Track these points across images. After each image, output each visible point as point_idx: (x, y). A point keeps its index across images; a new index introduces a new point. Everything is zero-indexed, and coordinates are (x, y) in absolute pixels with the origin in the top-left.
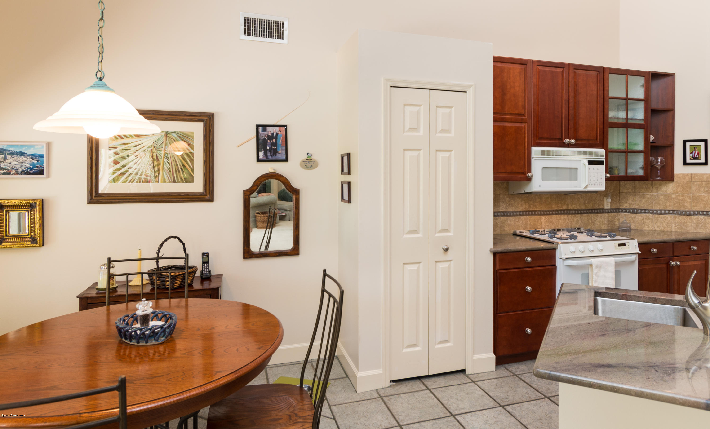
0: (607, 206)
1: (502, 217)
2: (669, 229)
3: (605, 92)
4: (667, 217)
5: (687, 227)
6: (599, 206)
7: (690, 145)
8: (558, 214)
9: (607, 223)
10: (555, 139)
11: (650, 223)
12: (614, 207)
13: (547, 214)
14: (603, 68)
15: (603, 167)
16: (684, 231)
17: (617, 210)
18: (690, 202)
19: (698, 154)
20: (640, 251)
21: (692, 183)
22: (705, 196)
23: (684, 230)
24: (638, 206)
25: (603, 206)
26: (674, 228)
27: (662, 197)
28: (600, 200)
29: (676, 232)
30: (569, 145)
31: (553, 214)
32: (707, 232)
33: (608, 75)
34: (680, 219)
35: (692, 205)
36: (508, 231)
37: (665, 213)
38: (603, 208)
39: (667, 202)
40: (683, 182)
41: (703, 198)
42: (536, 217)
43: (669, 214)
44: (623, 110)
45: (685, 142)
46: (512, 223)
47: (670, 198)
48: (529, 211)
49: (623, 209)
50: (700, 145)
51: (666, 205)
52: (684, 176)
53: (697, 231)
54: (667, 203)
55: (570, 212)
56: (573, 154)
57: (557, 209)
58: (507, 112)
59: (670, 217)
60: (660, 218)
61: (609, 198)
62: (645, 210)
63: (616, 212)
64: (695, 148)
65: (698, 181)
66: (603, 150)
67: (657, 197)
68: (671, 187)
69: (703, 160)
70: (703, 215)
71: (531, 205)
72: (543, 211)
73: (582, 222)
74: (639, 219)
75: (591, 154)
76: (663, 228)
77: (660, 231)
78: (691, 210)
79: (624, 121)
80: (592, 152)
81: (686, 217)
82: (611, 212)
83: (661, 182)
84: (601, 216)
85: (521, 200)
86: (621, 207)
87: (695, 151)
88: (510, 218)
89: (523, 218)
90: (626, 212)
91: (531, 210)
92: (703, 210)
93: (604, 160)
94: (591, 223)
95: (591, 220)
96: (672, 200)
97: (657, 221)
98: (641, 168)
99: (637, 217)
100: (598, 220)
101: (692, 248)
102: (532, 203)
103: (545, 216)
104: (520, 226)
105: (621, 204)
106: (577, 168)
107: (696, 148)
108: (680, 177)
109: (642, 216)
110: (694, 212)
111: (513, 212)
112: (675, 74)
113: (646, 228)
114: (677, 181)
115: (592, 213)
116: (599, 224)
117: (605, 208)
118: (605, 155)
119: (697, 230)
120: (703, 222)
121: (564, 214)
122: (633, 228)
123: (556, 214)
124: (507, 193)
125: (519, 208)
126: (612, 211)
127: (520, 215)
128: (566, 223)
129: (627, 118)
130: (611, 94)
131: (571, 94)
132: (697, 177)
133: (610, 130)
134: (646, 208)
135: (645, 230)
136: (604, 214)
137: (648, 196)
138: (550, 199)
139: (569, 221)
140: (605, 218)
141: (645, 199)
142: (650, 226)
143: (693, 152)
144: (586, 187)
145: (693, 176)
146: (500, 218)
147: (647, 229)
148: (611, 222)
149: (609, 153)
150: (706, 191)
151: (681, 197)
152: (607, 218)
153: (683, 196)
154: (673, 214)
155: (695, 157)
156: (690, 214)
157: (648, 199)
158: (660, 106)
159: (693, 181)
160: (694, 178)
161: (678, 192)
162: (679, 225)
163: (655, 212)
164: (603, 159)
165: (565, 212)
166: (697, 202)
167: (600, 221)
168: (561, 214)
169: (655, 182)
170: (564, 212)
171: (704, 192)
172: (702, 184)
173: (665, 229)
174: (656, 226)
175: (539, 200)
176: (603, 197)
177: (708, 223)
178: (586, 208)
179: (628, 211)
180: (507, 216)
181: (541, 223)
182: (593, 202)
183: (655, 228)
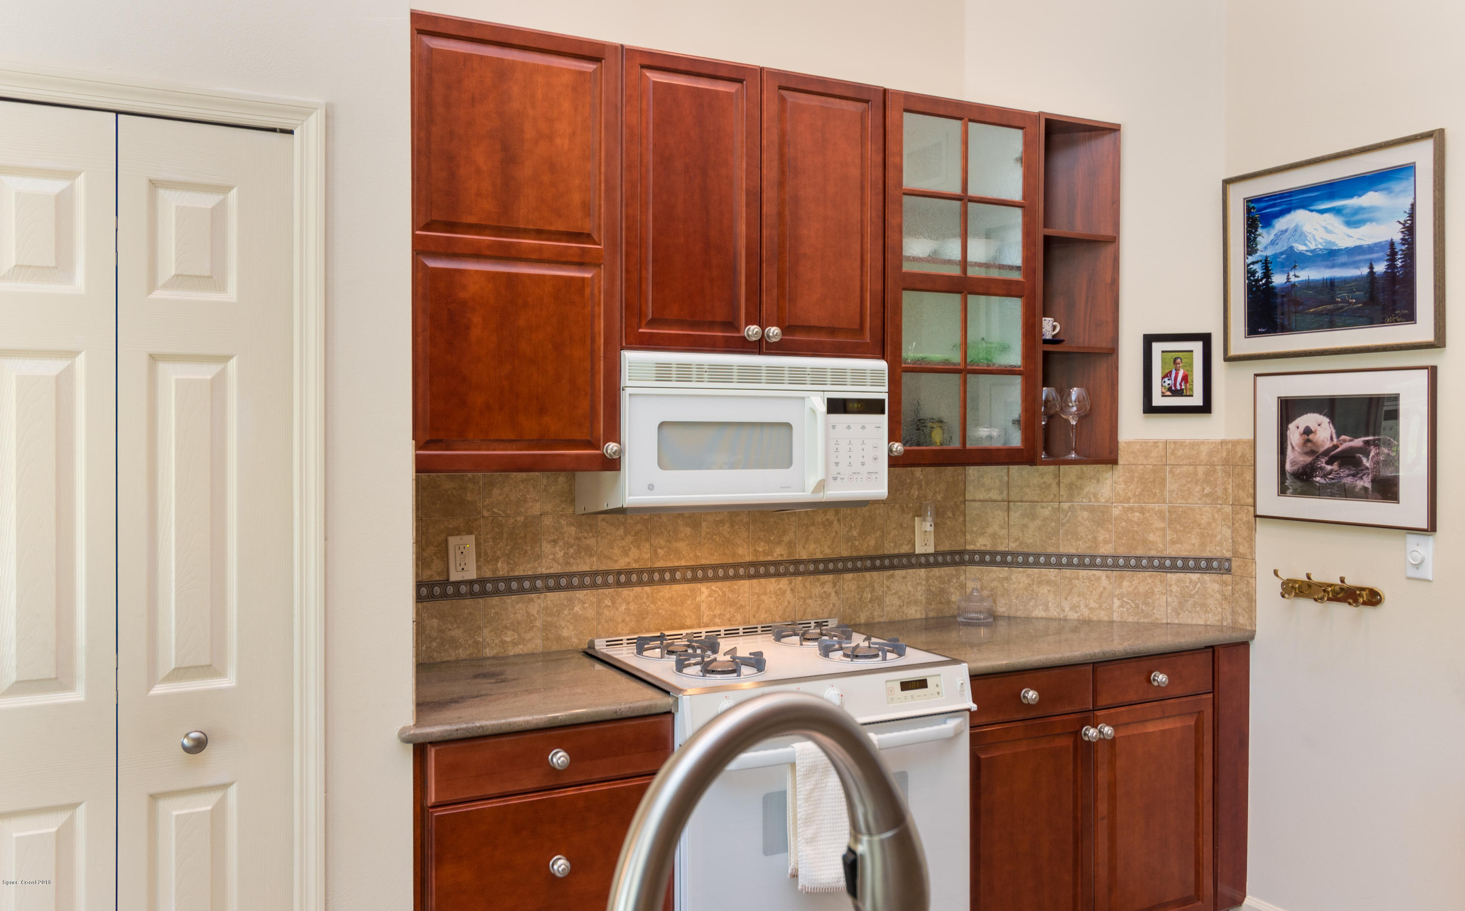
0: (923, 544)
1: (550, 595)
2: (1103, 616)
3: (891, 173)
4: (1099, 578)
5: (1154, 608)
6: (895, 546)
7: (1163, 352)
8: (757, 576)
9: (924, 601)
10: (711, 325)
11: (1051, 598)
12: (946, 546)
13: (716, 578)
14: (885, 91)
15: (883, 420)
16: (1146, 621)
17: (957, 558)
18: (1163, 529)
19: (1185, 378)
20: (974, 702)
21: (1168, 468)
22: (1204, 509)
23: (1145, 617)
24: (1018, 543)
25: (910, 545)
26: (1118, 611)
27: (1086, 514)
28: (901, 525)
29: (1123, 624)
30: (760, 347)
31: (737, 577)
32: (1208, 623)
33: (902, 117)
34: (1135, 582)
35: (1168, 538)
36: (575, 640)
37: (1093, 566)
38: (912, 551)
39: (1099, 529)
40: (1142, 467)
41: (1198, 516)
42: (676, 587)
43: (1104, 566)
44: (954, 236)
45: (1149, 340)
46: (591, 613)
47: (1106, 517)
48: (651, 571)
49: (974, 552)
50: (1192, 351)
51: (1095, 538)
52: (1147, 447)
53: (1181, 621)
54: (1099, 532)
55: (797, 569)
56: (775, 375)
57: (755, 559)
58: (522, 226)
59: (1107, 576)
60: (1078, 579)
61: (929, 519)
62: (1037, 556)
63: (954, 564)
64: (1175, 360)
65: (1185, 462)
66: (882, 365)
67: (1070, 513)
68: (1108, 482)
69: (1197, 400)
70: (1197, 569)
71: (659, 551)
72: (704, 568)
73: (839, 599)
74: (1021, 585)
75: (839, 376)
76: (1086, 612)
77: (1078, 620)
78: (1164, 554)
79: (956, 271)
80: (843, 371)
81: (1150, 576)
82: (937, 564)
83: (1081, 469)
84: (904, 578)
85: (621, 532)
86: (968, 547)
87: (1177, 370)
88: (580, 594)
89: (631, 594)
90: (982, 562)
91: (660, 564)
92: (1198, 554)
93: (885, 396)
94: (871, 601)
95: (871, 592)
96: (1111, 524)
97: (1071, 590)
98: (1014, 422)
99: (1013, 577)
100: (893, 591)
101: (1154, 680)
102: (662, 542)
103: (709, 584)
104: (619, 620)
105: (968, 537)
106: (788, 426)
107: (1179, 360)
108: (1134, 452)
109: (1028, 576)
110: (1174, 559)
111: (594, 574)
112: (1120, 125)
113: (1039, 613)
114: (1126, 463)
115: (874, 568)
116: (896, 602)
117: (917, 552)
118: (887, 381)
119: (1180, 616)
120: (1197, 592)
121: (778, 575)
122: (1004, 612)
123: (750, 577)
124: (571, 511)
125: (616, 561)
126: (940, 559)
127: (618, 584)
128: (786, 603)
129: (964, 262)
130: (910, 181)
131: (771, 173)
132: (1180, 452)
133: (909, 299)
134: (1038, 550)
135: (1037, 618)
136: (914, 570)
137: (1046, 512)
138: (727, 526)
139: (794, 596)
140: (918, 584)
141: (1038, 522)
142: (1050, 604)
143: (1171, 372)
144: (821, 486)
145: (1171, 447)
146: (542, 596)
147: (1043, 614)
148: (937, 596)
149: (904, 374)
150: (1207, 495)
151: (1137, 514)
152: (924, 582)
153: (1142, 511)
154: (1115, 566)
155: (1176, 390)
156: (1162, 568)
157: (1045, 519)
158: (1079, 228)
159: (1172, 462)
160: (1173, 453)
161: (1129, 498)
162: (1132, 601)
163: (1064, 560)
164: (881, 392)
165: (782, 569)
166: (1182, 529)
167: (900, 593)
168: (767, 575)
169: (1066, 467)
170: (777, 570)
171: (1200, 499)
172: (1196, 473)
173: (1091, 616)
174: (1066, 606)
175: (688, 530)
176: (910, 515)
177: (1211, 593)
178: (855, 554)
179: (988, 558)
180: (570, 587)
181: (698, 607)
182: (878, 533)
183: (1064, 611)
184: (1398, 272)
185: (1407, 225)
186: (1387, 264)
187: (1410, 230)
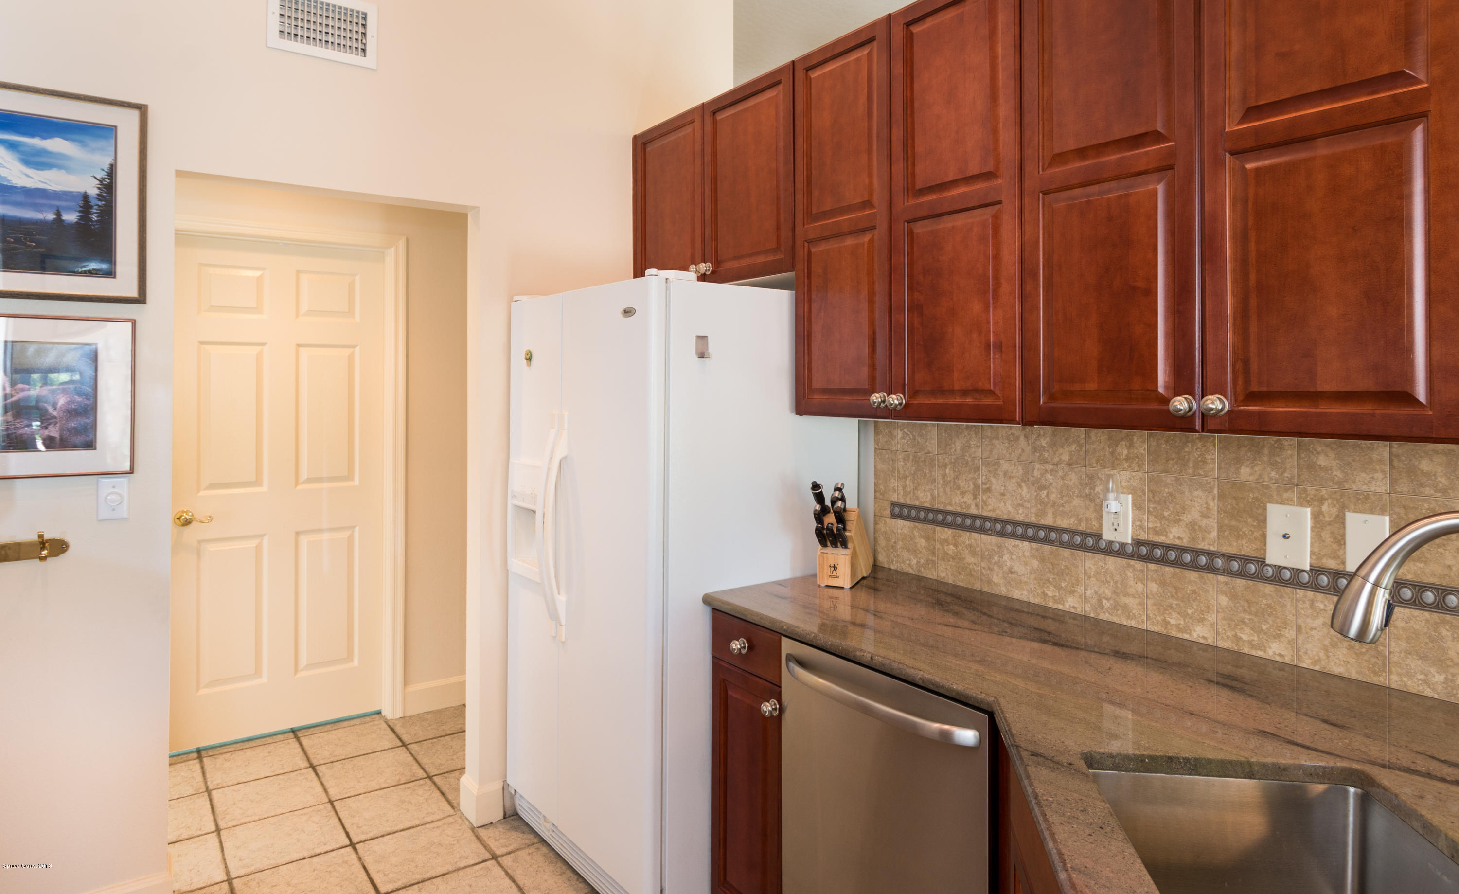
184: (94, 225)
185: (105, 183)
186: (79, 215)
187: (108, 187)
